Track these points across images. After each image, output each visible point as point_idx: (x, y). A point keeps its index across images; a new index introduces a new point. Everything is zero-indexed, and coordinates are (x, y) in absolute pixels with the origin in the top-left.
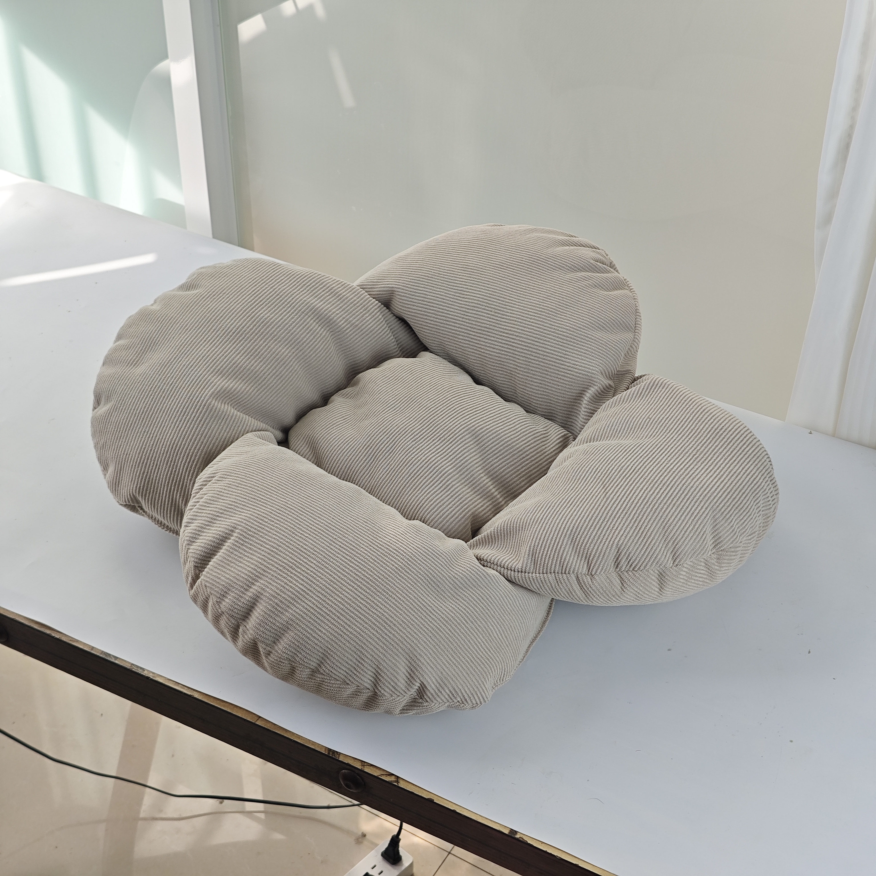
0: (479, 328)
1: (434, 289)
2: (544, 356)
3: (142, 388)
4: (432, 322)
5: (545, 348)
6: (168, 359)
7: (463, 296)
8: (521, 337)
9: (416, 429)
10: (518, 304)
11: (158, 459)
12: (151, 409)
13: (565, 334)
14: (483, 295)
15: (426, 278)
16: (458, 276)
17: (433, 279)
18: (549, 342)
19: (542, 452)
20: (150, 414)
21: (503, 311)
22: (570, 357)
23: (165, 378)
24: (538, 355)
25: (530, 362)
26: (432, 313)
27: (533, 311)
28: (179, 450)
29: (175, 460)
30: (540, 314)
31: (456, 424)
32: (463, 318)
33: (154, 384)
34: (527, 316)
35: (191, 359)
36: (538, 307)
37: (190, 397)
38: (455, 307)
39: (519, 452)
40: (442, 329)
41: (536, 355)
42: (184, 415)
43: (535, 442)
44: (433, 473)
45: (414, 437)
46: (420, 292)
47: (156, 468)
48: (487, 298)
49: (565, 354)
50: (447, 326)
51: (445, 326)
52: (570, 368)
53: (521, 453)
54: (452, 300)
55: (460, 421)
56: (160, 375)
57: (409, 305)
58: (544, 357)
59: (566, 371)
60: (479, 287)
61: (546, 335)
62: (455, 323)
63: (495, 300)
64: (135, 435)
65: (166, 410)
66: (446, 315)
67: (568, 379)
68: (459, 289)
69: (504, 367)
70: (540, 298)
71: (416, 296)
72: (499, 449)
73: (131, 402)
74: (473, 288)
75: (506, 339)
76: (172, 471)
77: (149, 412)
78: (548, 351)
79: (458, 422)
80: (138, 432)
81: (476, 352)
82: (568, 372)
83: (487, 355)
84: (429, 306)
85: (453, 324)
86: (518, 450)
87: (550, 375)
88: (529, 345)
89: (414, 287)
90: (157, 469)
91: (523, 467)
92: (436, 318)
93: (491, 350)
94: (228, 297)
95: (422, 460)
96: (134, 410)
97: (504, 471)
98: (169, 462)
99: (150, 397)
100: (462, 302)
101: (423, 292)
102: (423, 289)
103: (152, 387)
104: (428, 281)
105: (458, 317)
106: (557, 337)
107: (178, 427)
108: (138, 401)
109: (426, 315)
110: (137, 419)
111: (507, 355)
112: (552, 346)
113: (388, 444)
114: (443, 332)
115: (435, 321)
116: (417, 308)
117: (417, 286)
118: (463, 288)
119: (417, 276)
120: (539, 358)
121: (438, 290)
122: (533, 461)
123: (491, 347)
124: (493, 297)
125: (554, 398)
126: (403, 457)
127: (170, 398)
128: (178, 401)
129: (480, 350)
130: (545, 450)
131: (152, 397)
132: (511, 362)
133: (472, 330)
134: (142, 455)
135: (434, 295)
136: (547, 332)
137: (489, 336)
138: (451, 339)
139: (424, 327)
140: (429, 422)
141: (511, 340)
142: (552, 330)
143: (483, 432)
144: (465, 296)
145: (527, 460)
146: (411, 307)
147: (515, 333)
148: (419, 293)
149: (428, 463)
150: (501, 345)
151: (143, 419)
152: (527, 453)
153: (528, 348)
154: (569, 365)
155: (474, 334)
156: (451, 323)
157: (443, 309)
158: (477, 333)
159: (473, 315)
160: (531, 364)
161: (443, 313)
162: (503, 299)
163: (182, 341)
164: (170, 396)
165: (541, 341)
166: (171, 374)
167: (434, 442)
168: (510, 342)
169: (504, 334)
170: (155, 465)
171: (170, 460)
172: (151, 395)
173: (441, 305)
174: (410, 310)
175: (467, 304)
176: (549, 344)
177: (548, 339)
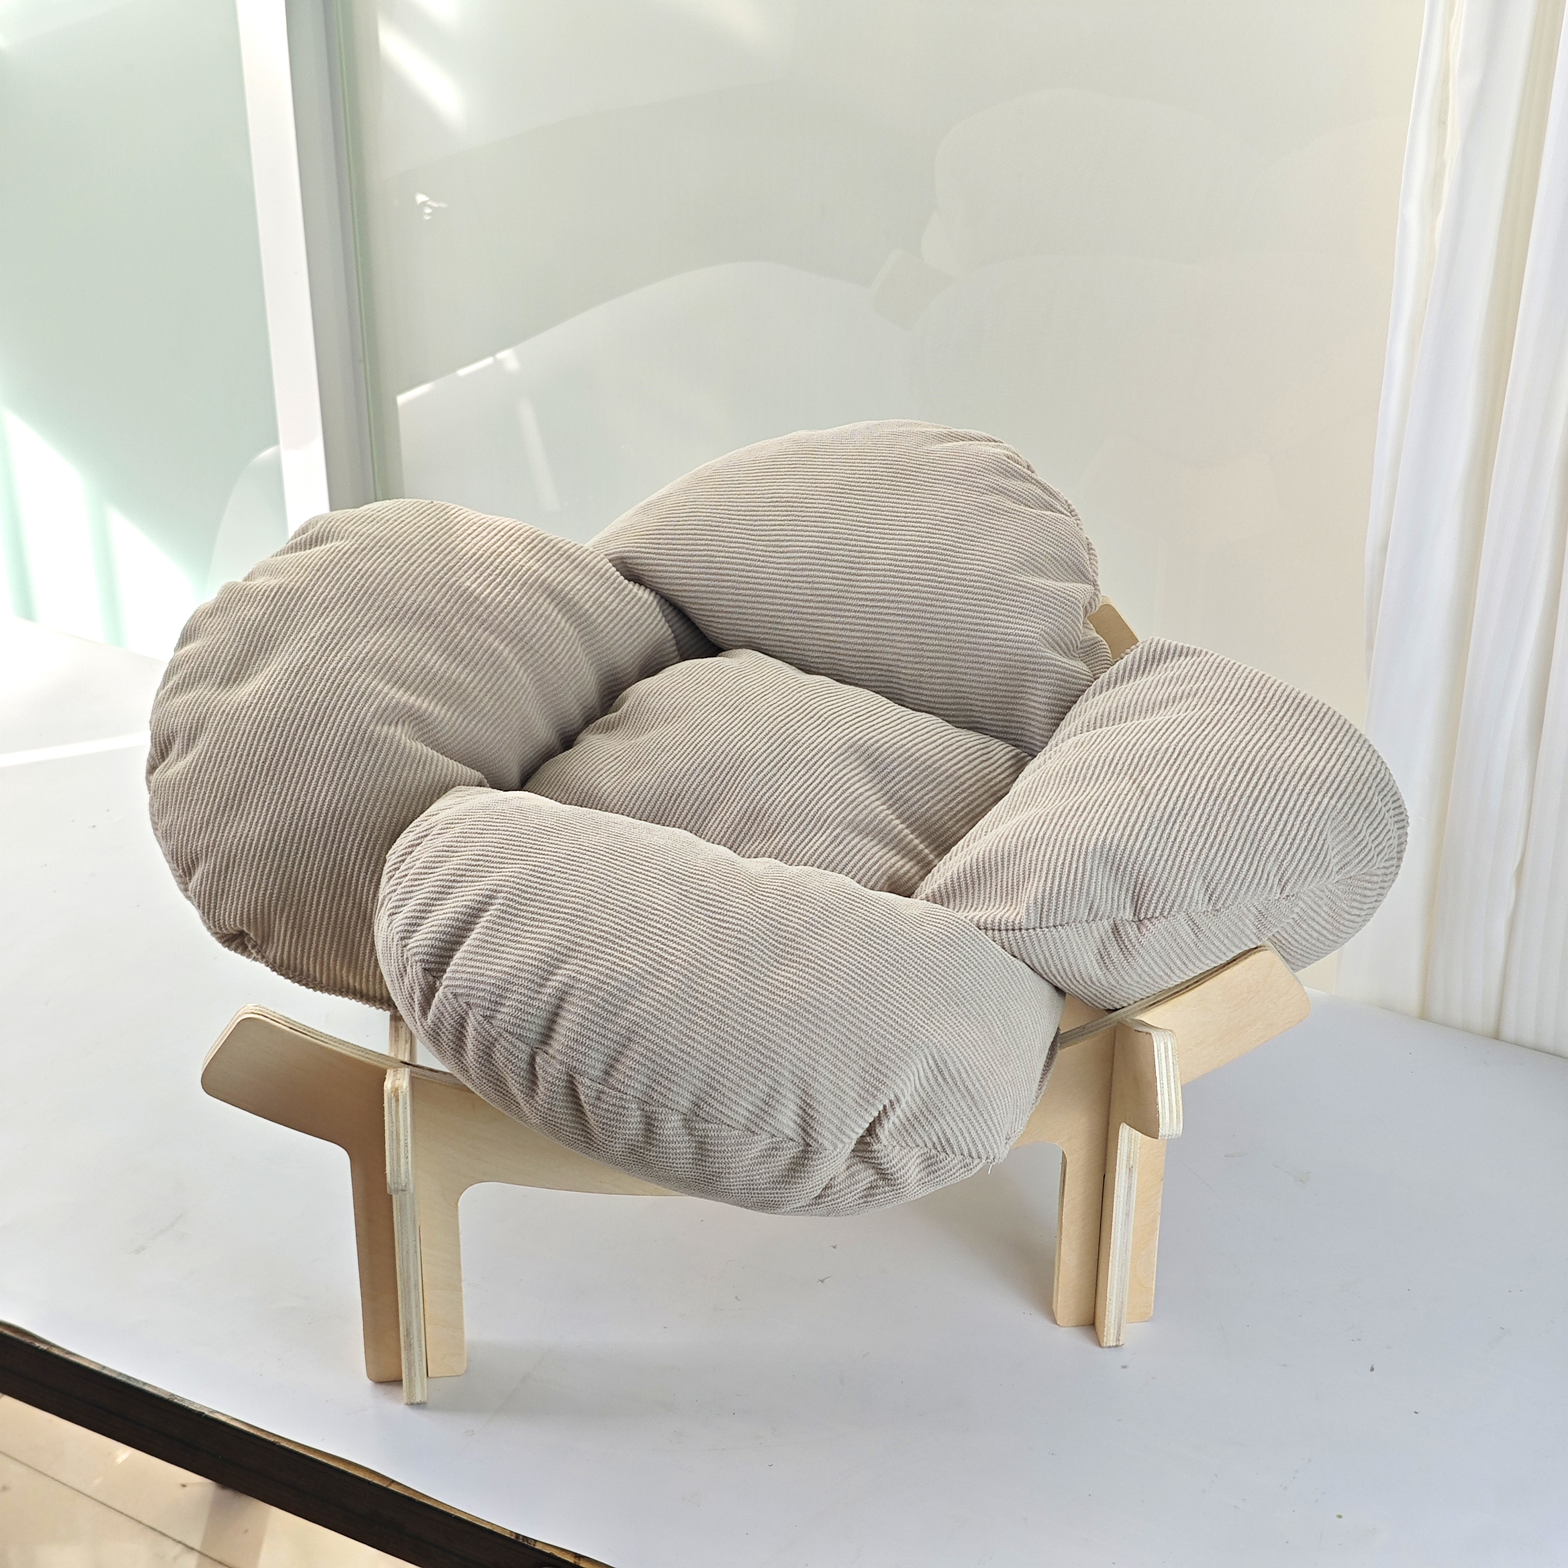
0: (819, 599)
1: (726, 544)
2: (947, 627)
3: (257, 715)
4: (731, 603)
5: (947, 614)
6: (301, 661)
7: (781, 550)
8: (901, 602)
9: (759, 753)
10: (883, 546)
11: (306, 840)
12: (282, 752)
13: (978, 584)
14: (818, 542)
15: (708, 528)
16: (765, 518)
17: (721, 529)
18: (951, 602)
19: (985, 780)
20: (282, 760)
21: (859, 563)
22: (994, 622)
23: (300, 693)
24: (936, 629)
25: (922, 643)
26: (728, 587)
27: (913, 554)
28: (346, 819)
29: (340, 839)
30: (927, 557)
31: (830, 737)
32: (786, 587)
33: (280, 707)
34: (903, 563)
35: (344, 658)
36: (920, 546)
37: (355, 723)
38: (770, 570)
39: (947, 778)
40: (751, 611)
41: (932, 629)
42: (349, 756)
43: (970, 762)
44: (805, 823)
45: (758, 767)
46: (700, 553)
47: (302, 857)
48: (826, 545)
49: (985, 619)
50: (760, 606)
51: (756, 605)
52: (998, 642)
53: (951, 780)
54: (762, 559)
55: (836, 733)
56: (289, 689)
57: (683, 578)
58: (948, 630)
59: (991, 648)
60: (809, 529)
61: (944, 591)
62: (773, 597)
63: (840, 547)
64: (255, 801)
65: (313, 749)
66: (754, 586)
67: (999, 662)
68: (771, 538)
69: (876, 661)
70: (922, 530)
71: (694, 562)
72: (914, 774)
73: (239, 743)
74: (797, 533)
75: (871, 610)
76: (335, 860)
77: (280, 757)
78: (952, 618)
79: (833, 735)
80: (260, 795)
81: (818, 642)
82: (996, 649)
83: (841, 645)
84: (721, 574)
85: (770, 600)
86: (946, 774)
87: (964, 661)
88: (917, 614)
89: (688, 547)
90: (305, 859)
91: (959, 803)
92: (737, 595)
93: (848, 633)
94: (390, 553)
95: (781, 804)
96: (248, 755)
97: (927, 811)
98: (329, 844)
99: (276, 730)
100: (782, 561)
101: (706, 553)
102: (705, 547)
103: (277, 712)
104: (712, 533)
105: (777, 586)
106: (966, 592)
107: (339, 778)
108: (254, 739)
109: (718, 592)
110: (256, 771)
111: (878, 639)
112: (959, 609)
113: (715, 787)
114: (753, 617)
115: (736, 601)
116: (699, 582)
117: (693, 545)
118: (779, 535)
119: (690, 527)
120: (939, 633)
121: (732, 545)
122: (973, 792)
123: (847, 629)
124: (836, 541)
125: (977, 700)
126: (747, 805)
127: (318, 729)
128: (333, 732)
129: (826, 637)
130: (989, 777)
131: (280, 729)
132: (888, 649)
133: (808, 604)
134: (273, 835)
135: (727, 555)
136: (946, 586)
137: (841, 610)
138: (770, 628)
139: (717, 614)
140: (781, 740)
141: (881, 610)
142: (955, 581)
143: (880, 747)
144: (786, 549)
145: (964, 791)
146: (688, 581)
147: (887, 598)
148: (699, 556)
149: (794, 807)
150: (864, 622)
151: (268, 770)
152: (962, 780)
153: (915, 620)
154: (994, 636)
155: (810, 611)
156: (766, 600)
157: (748, 577)
158: (816, 608)
159: (805, 579)
160: (925, 647)
161: (748, 583)
162: (854, 543)
163: (322, 629)
164: (316, 725)
165: (938, 603)
166: (311, 686)
167: (797, 770)
168: (881, 614)
169: (868, 603)
170: (300, 852)
171: (330, 839)
172: (278, 726)
173: (743, 570)
174: (687, 588)
175: (791, 561)
176: (952, 605)
177: (948, 598)
